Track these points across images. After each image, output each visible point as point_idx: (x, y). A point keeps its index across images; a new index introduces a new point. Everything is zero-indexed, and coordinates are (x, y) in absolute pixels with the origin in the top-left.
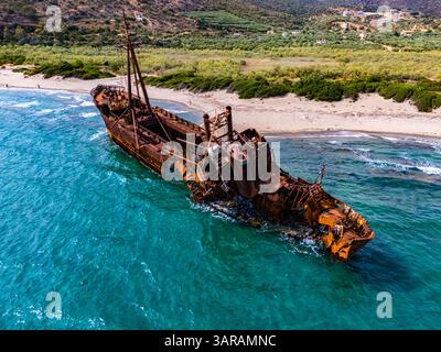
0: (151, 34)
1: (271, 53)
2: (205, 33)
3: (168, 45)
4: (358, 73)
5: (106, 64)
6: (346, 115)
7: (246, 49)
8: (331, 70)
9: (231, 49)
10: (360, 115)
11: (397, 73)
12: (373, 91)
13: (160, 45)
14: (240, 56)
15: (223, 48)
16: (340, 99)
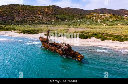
0: (44, 21)
1: (75, 26)
2: (58, 20)
3: (48, 24)
4: (93, 32)
5: (36, 30)
6: (87, 42)
7: (69, 25)
8: (87, 31)
9: (65, 25)
10: (90, 42)
11: (102, 32)
12: (94, 37)
13: (46, 24)
14: (67, 27)
15: (63, 25)
16: (87, 39)
